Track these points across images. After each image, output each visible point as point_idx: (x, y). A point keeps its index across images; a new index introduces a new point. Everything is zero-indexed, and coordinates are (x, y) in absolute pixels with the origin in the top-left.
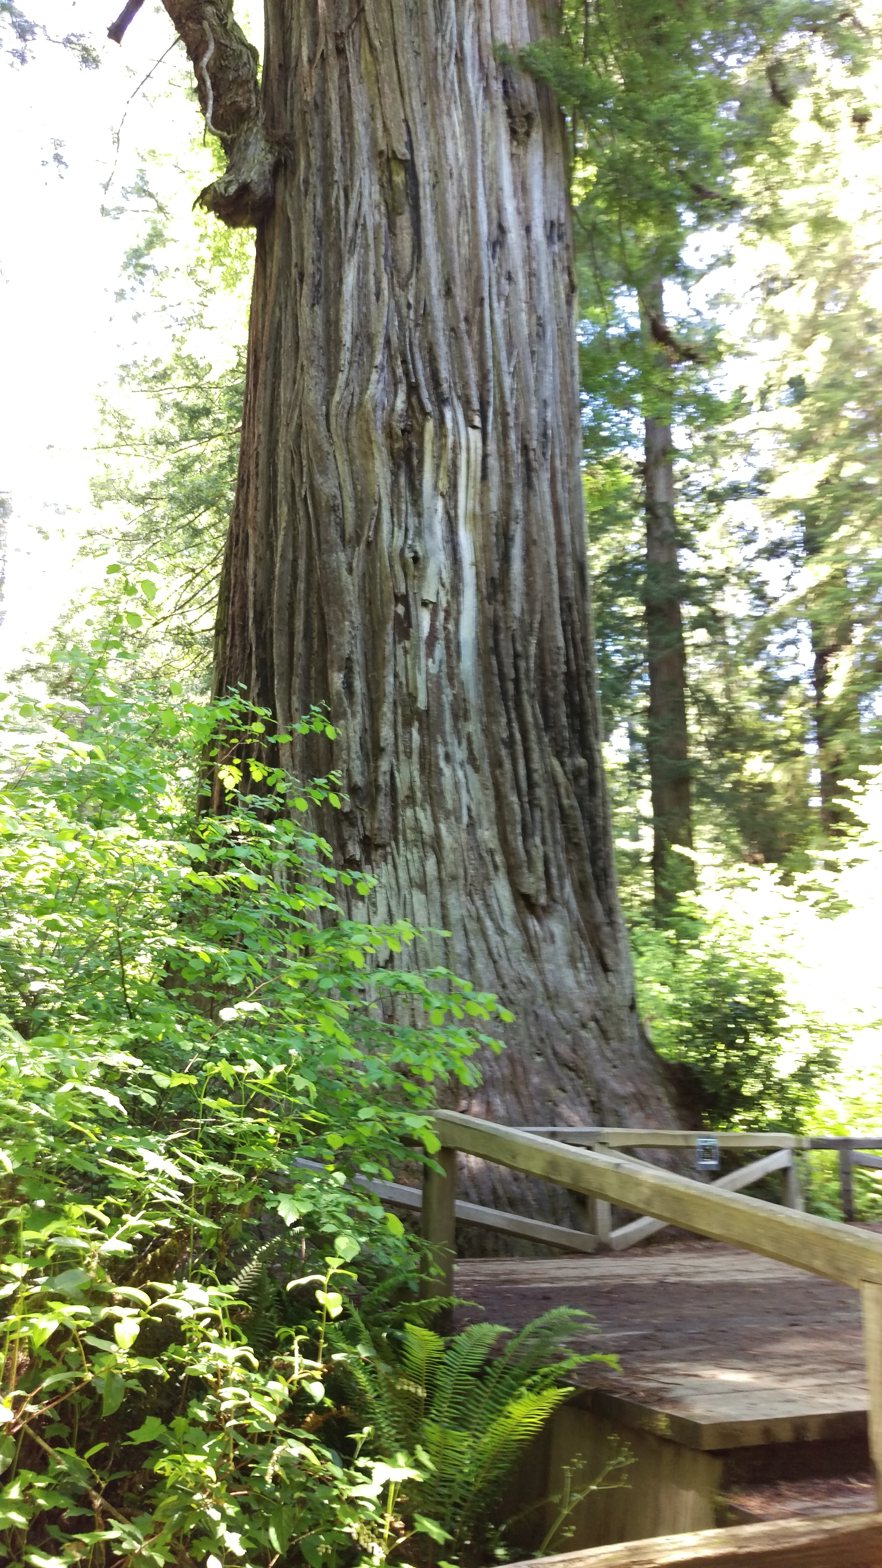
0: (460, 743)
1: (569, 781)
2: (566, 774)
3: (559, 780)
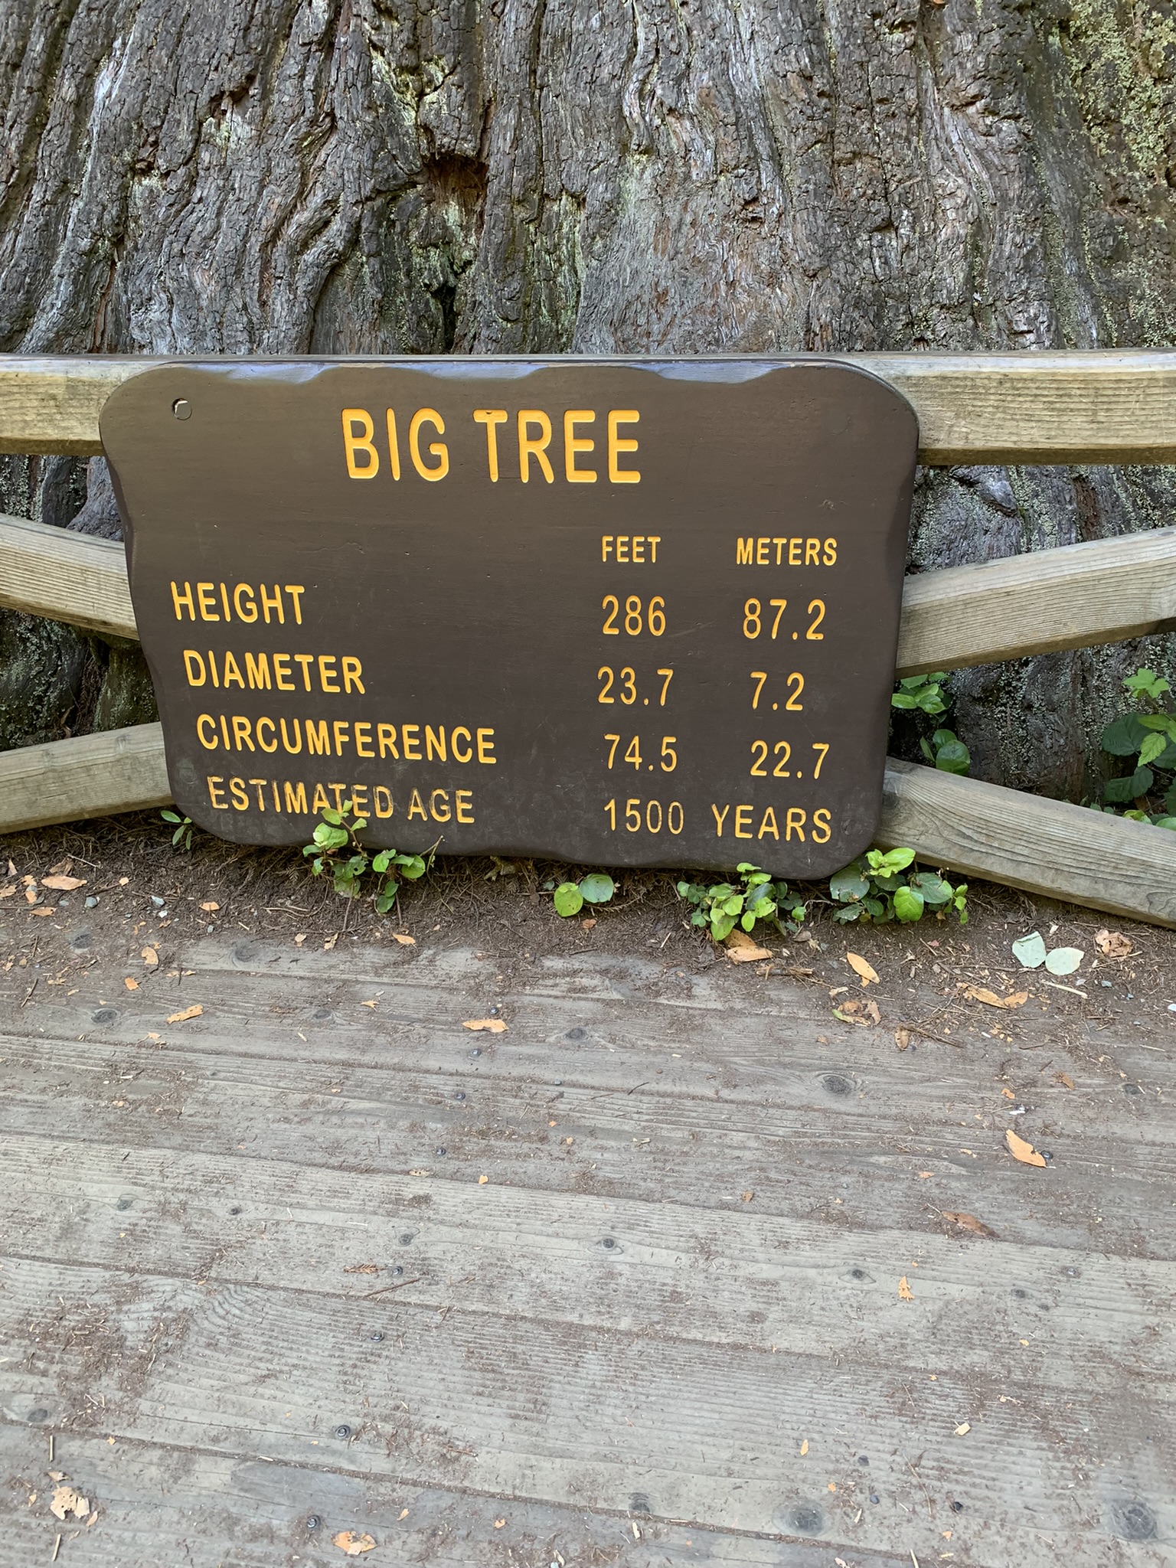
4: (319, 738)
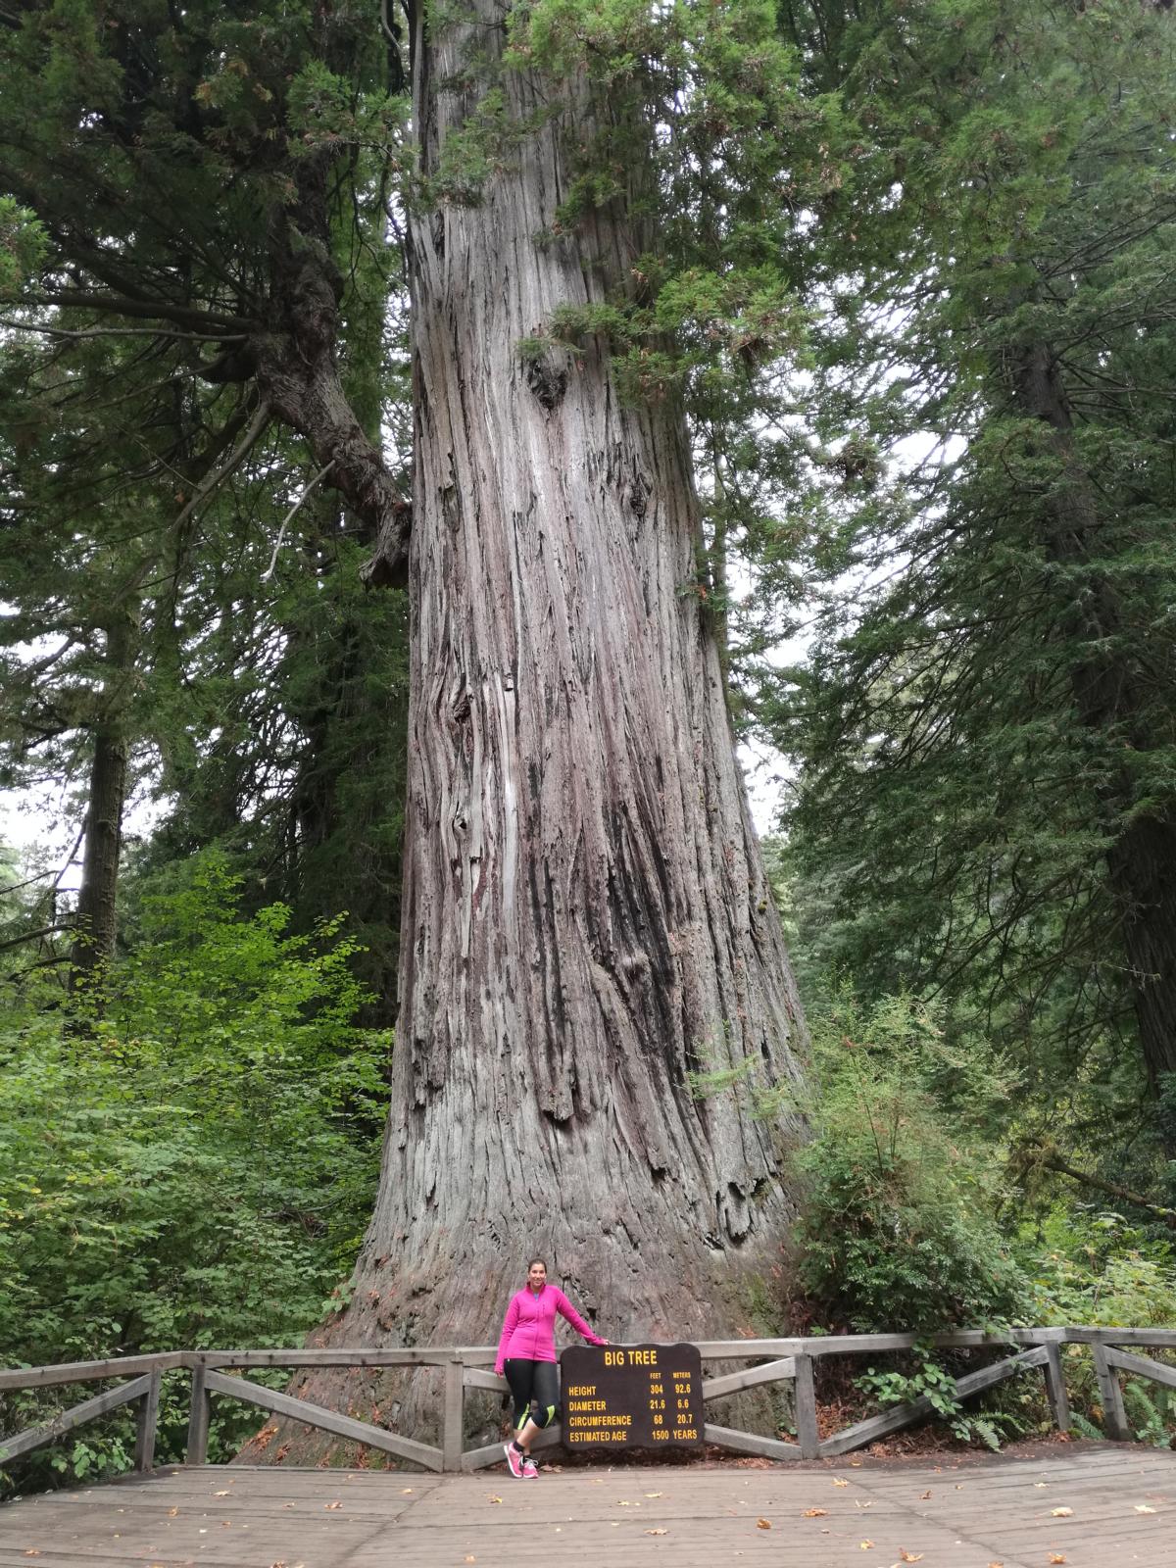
1: (619, 983)
2: (615, 977)
3: (599, 986)
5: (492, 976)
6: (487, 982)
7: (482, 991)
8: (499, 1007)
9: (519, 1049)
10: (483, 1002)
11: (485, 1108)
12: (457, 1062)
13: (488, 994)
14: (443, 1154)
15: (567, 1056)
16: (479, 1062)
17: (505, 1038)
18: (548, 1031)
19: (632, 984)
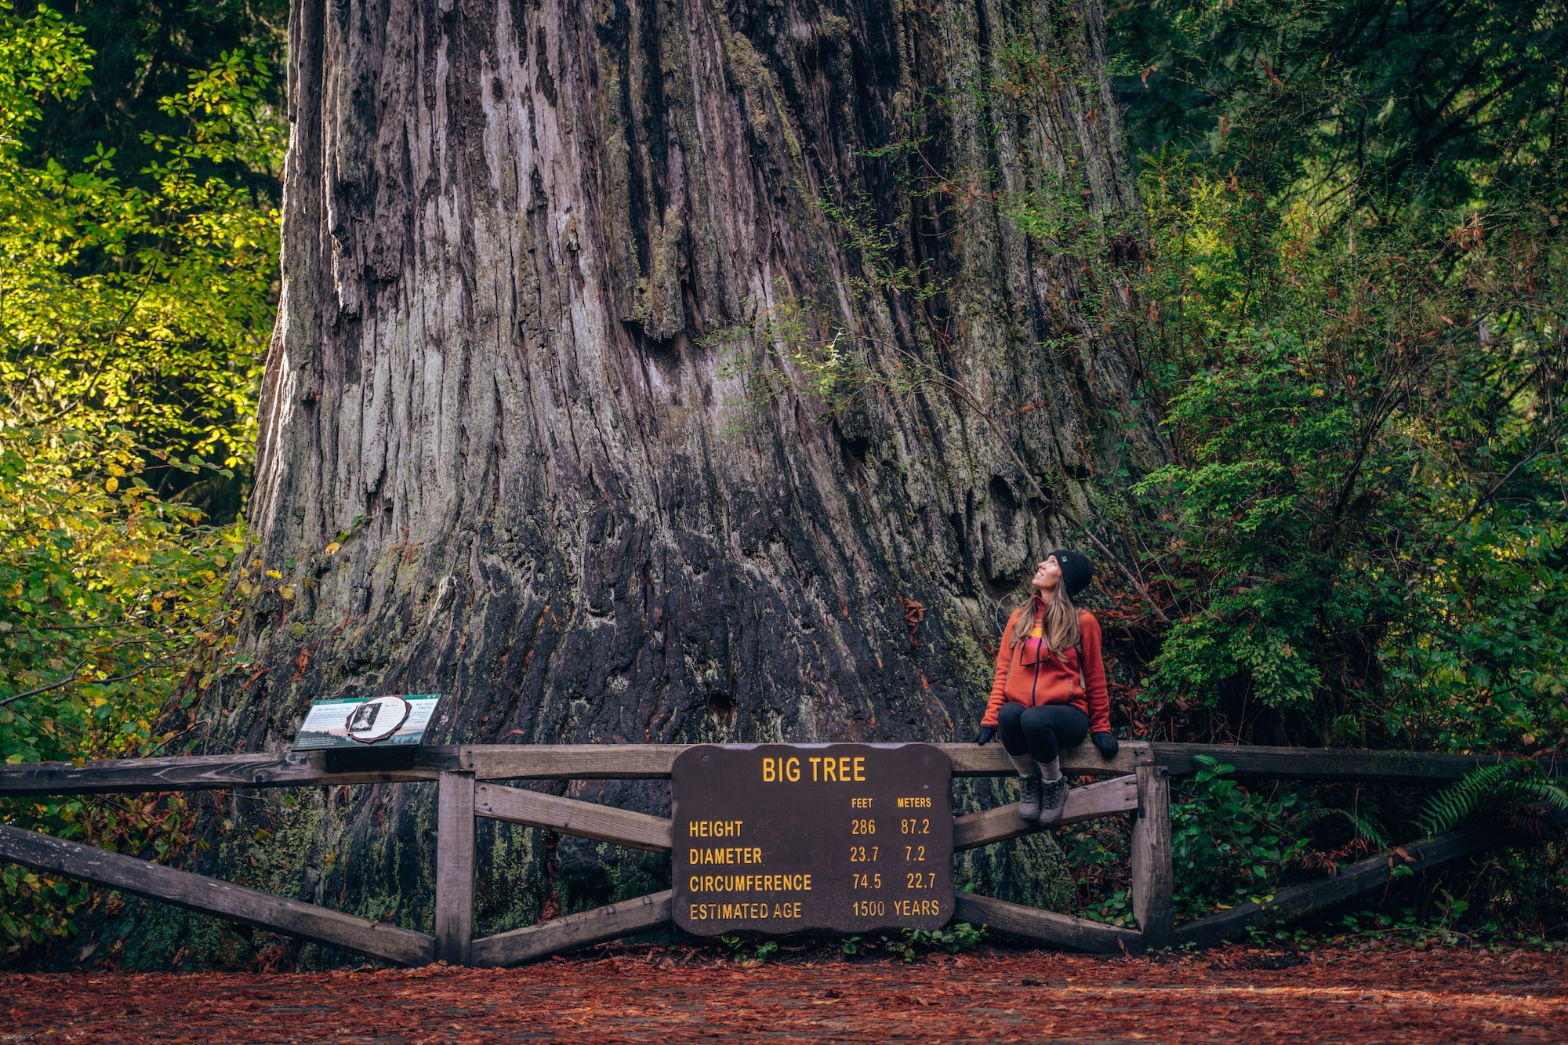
0: (523, 56)
1: (784, 74)
2: (774, 62)
3: (742, 76)
4: (740, 883)
5: (507, 50)
6: (494, 64)
7: (485, 81)
8: (522, 113)
9: (565, 201)
10: (487, 103)
11: (491, 316)
12: (430, 230)
13: (498, 90)
14: (400, 410)
15: (672, 213)
16: (479, 224)
17: (536, 178)
18: (633, 161)
19: (809, 79)
